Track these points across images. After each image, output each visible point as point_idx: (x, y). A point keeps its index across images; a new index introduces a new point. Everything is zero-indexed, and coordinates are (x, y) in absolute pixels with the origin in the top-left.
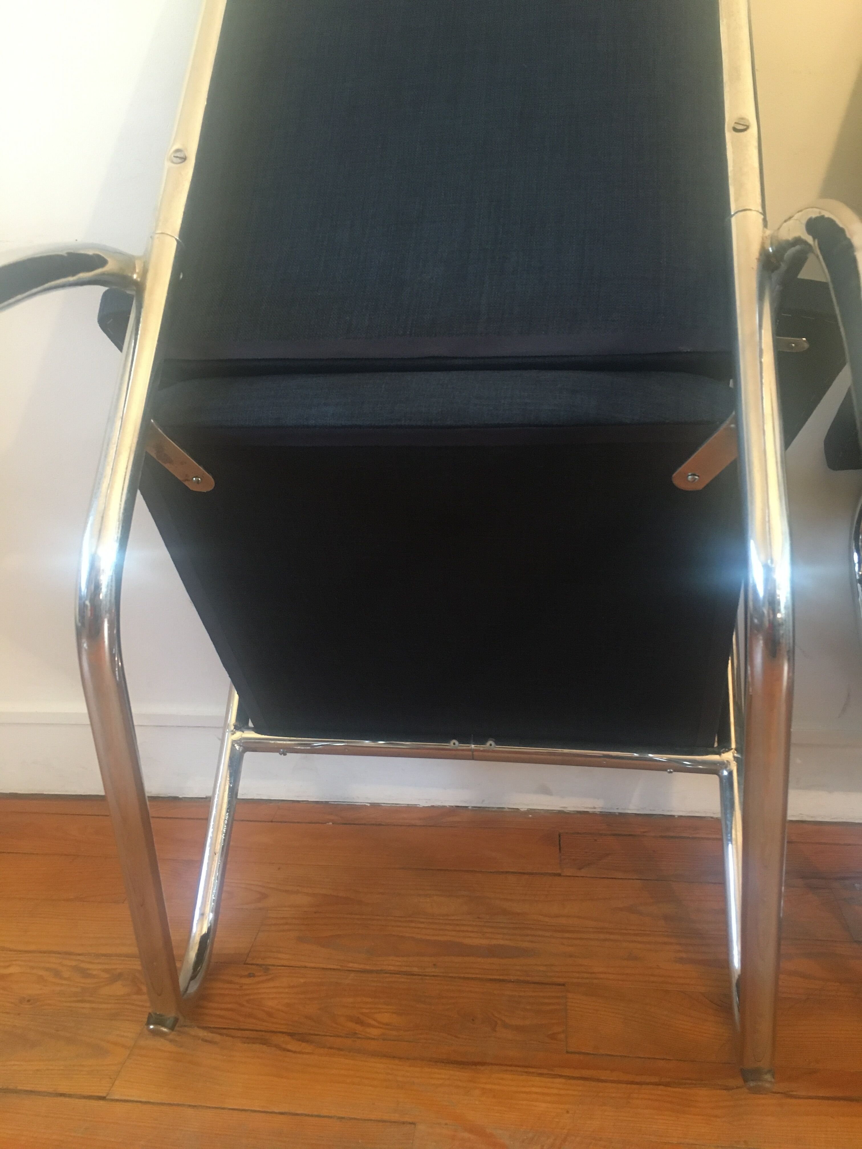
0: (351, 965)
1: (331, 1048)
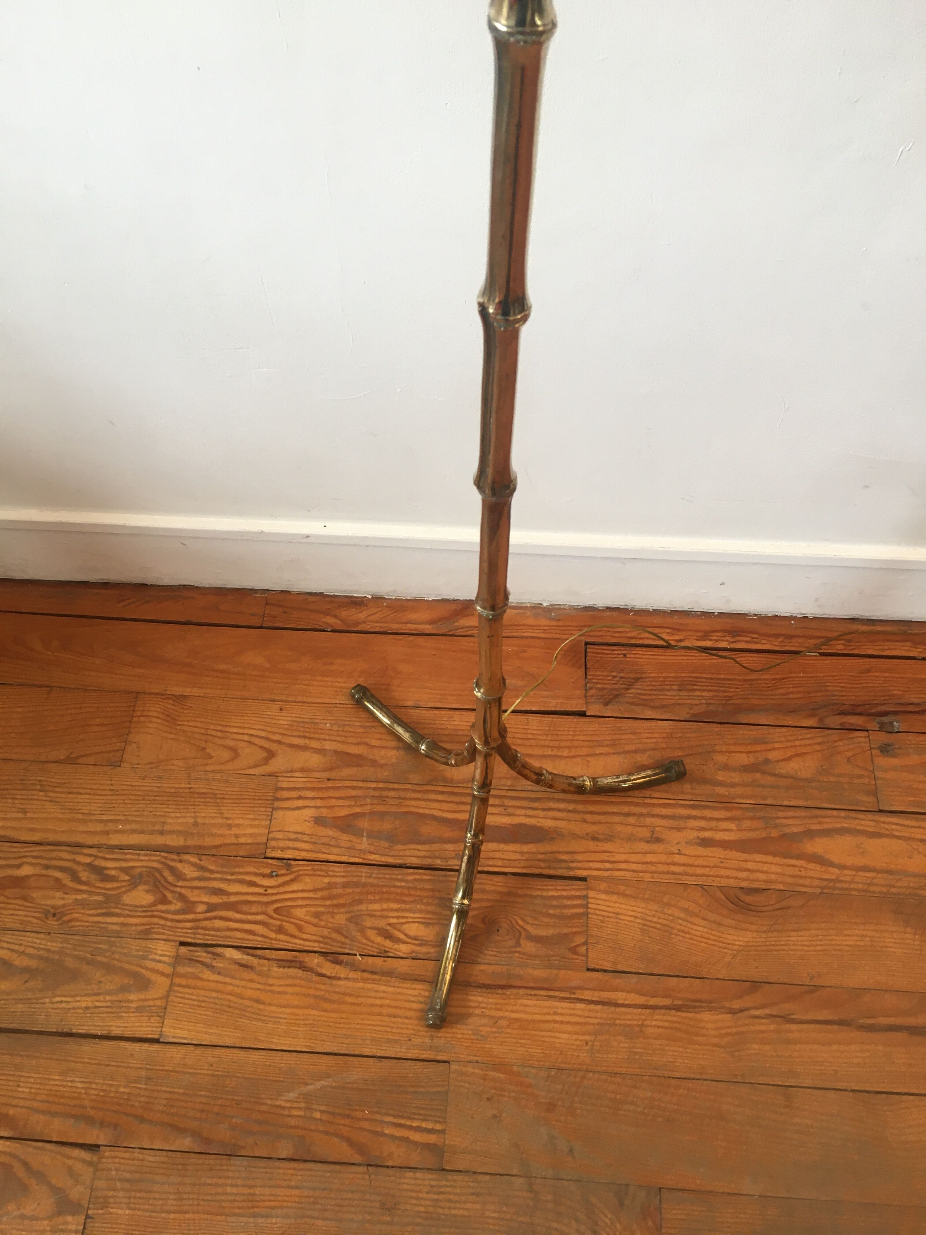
0: (373, 857)
1: (363, 971)
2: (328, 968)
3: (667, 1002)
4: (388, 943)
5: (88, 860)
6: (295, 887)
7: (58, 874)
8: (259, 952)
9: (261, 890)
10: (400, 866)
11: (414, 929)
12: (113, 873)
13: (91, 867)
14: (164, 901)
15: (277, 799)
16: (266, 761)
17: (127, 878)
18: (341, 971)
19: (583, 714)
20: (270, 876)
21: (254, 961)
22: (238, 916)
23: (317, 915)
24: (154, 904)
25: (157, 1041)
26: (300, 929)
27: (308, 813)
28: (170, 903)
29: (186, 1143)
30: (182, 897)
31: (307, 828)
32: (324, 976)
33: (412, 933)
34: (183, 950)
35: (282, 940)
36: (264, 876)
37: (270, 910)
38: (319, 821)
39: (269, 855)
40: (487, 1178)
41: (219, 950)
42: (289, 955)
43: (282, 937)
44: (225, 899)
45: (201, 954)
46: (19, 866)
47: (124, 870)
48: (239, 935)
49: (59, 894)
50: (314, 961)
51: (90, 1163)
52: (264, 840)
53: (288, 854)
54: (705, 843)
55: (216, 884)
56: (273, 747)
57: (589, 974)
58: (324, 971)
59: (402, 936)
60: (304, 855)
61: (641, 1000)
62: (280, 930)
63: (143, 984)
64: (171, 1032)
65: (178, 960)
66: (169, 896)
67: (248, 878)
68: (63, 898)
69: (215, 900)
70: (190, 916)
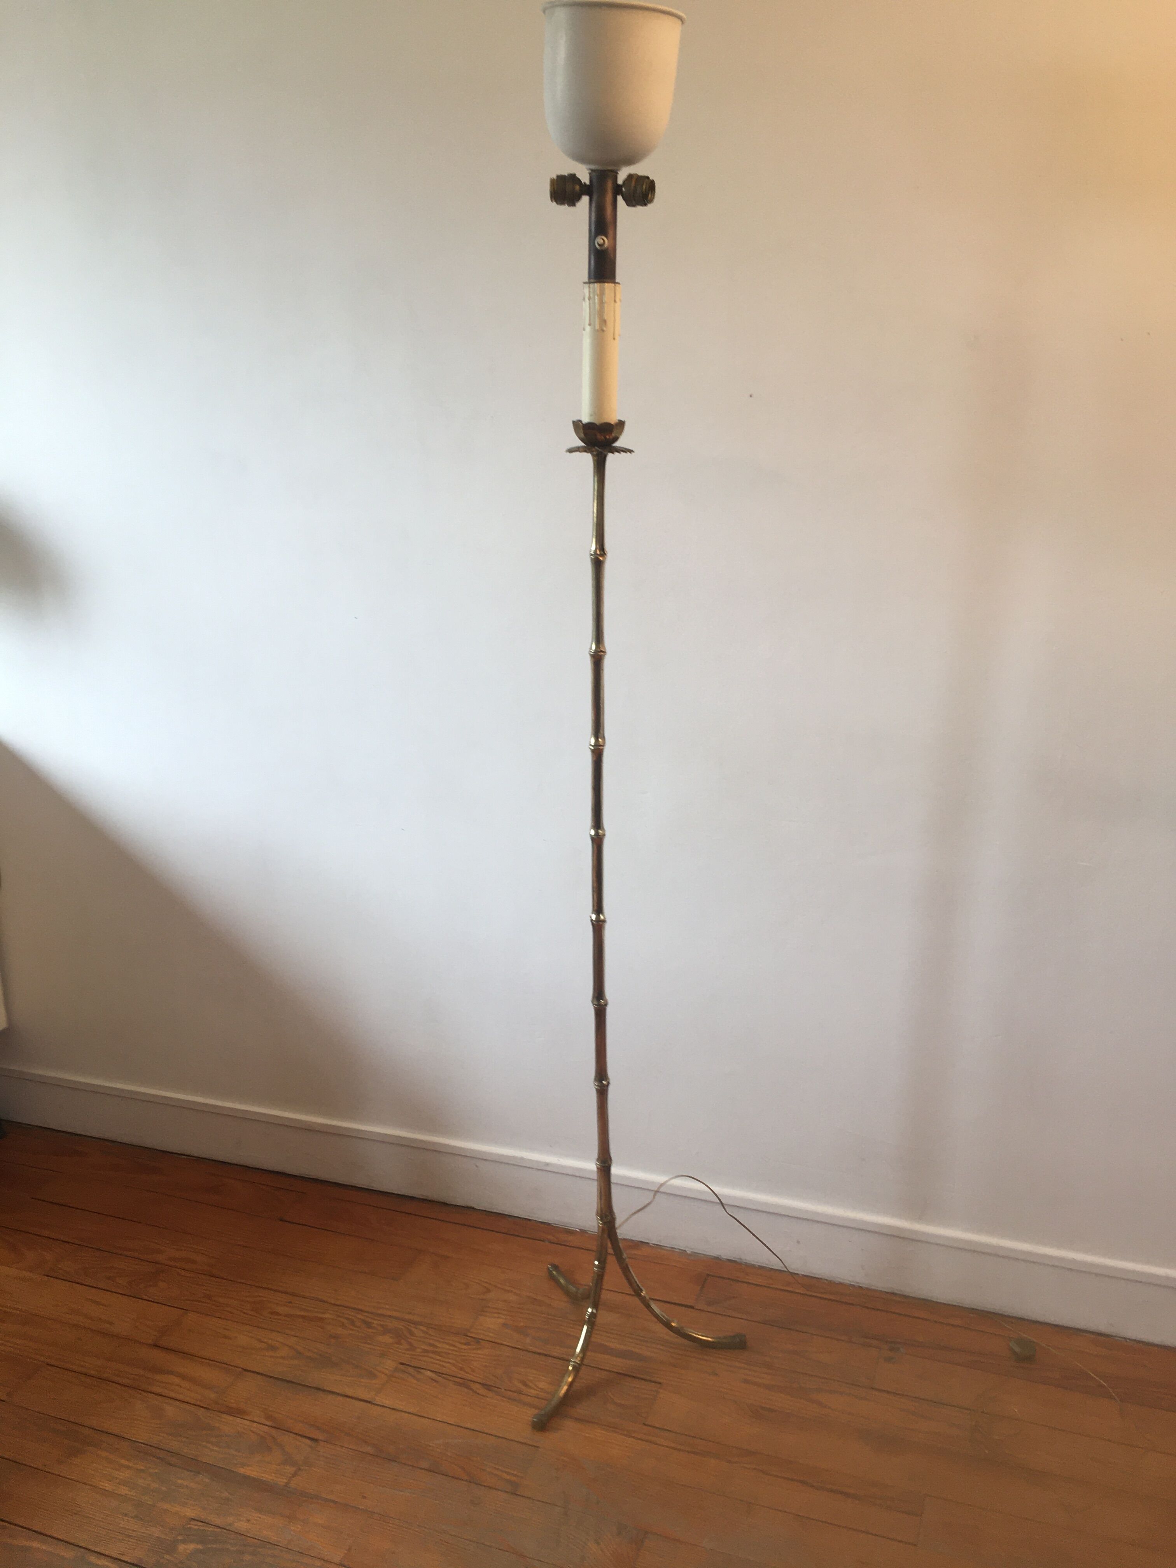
2: (482, 1391)
3: (690, 1449)
4: (523, 1387)
5: (363, 1318)
6: (479, 1352)
7: (344, 1320)
8: (445, 1376)
9: (457, 1349)
10: (546, 1355)
11: (542, 1385)
12: (375, 1326)
13: (365, 1322)
14: (399, 1343)
15: (484, 1311)
16: (484, 1293)
17: (382, 1329)
18: (490, 1394)
19: (691, 1307)
20: (465, 1344)
21: (440, 1379)
22: (438, 1358)
23: (486, 1366)
24: (393, 1343)
25: (369, 1402)
26: (473, 1371)
27: (500, 1321)
28: (401, 1344)
29: (369, 1449)
30: (410, 1344)
31: (497, 1327)
32: (478, 1394)
33: (540, 1386)
34: (402, 1367)
35: (462, 1374)
36: (461, 1343)
37: (458, 1359)
38: (505, 1325)
39: (469, 1334)
40: (540, 1503)
41: (422, 1370)
42: (461, 1381)
43: (460, 1372)
44: (434, 1349)
45: (411, 1370)
46: (324, 1313)
47: (382, 1326)
48: (437, 1366)
49: (341, 1329)
50: (476, 1387)
51: (310, 1447)
52: (468, 1327)
53: (481, 1337)
54: (746, 1381)
55: (431, 1342)
56: (492, 1288)
57: (645, 1427)
58: (478, 1391)
59: (533, 1386)
60: (490, 1339)
61: (672, 1445)
62: (461, 1369)
63: (372, 1375)
64: (379, 1400)
65: (396, 1369)
67: (451, 1342)
68: (342, 1331)
69: (428, 1348)
70: (411, 1353)
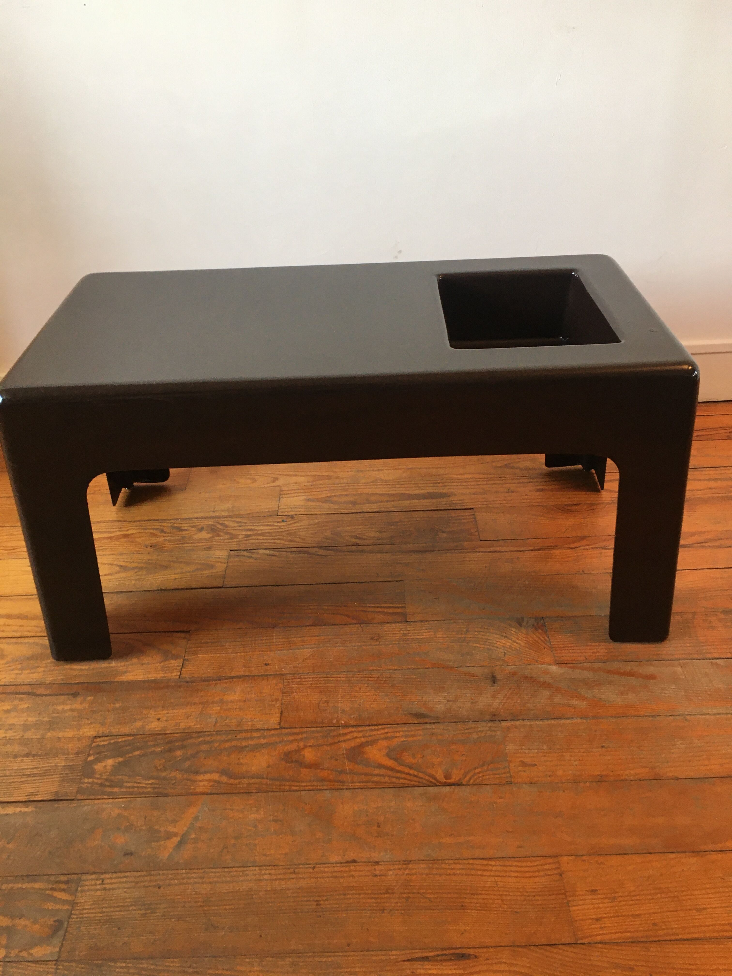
3: (532, 548)
5: (170, 525)
6: (298, 525)
7: (152, 531)
8: (280, 550)
9: (278, 527)
10: (361, 513)
12: (186, 528)
13: (172, 527)
14: (218, 536)
15: (280, 495)
16: (274, 482)
17: (194, 529)
18: (331, 553)
20: (283, 521)
21: (278, 553)
22: (264, 538)
24: (213, 537)
25: (222, 587)
26: (303, 539)
27: (301, 498)
28: (222, 536)
30: (229, 534)
31: (302, 503)
34: (233, 552)
36: (278, 522)
37: (284, 534)
38: (308, 500)
39: (279, 514)
40: (435, 622)
41: (255, 551)
43: (292, 543)
44: (255, 532)
45: (244, 553)
46: (127, 531)
47: (193, 527)
48: (265, 544)
49: (153, 539)
50: (314, 550)
51: (184, 638)
52: (277, 509)
53: (292, 513)
55: (249, 527)
56: (276, 476)
57: (482, 542)
58: (321, 554)
60: (301, 513)
61: (516, 549)
62: (290, 541)
64: (230, 583)
65: (229, 556)
66: (222, 534)
67: (268, 524)
68: (156, 540)
69: (249, 533)
70: (235, 540)
